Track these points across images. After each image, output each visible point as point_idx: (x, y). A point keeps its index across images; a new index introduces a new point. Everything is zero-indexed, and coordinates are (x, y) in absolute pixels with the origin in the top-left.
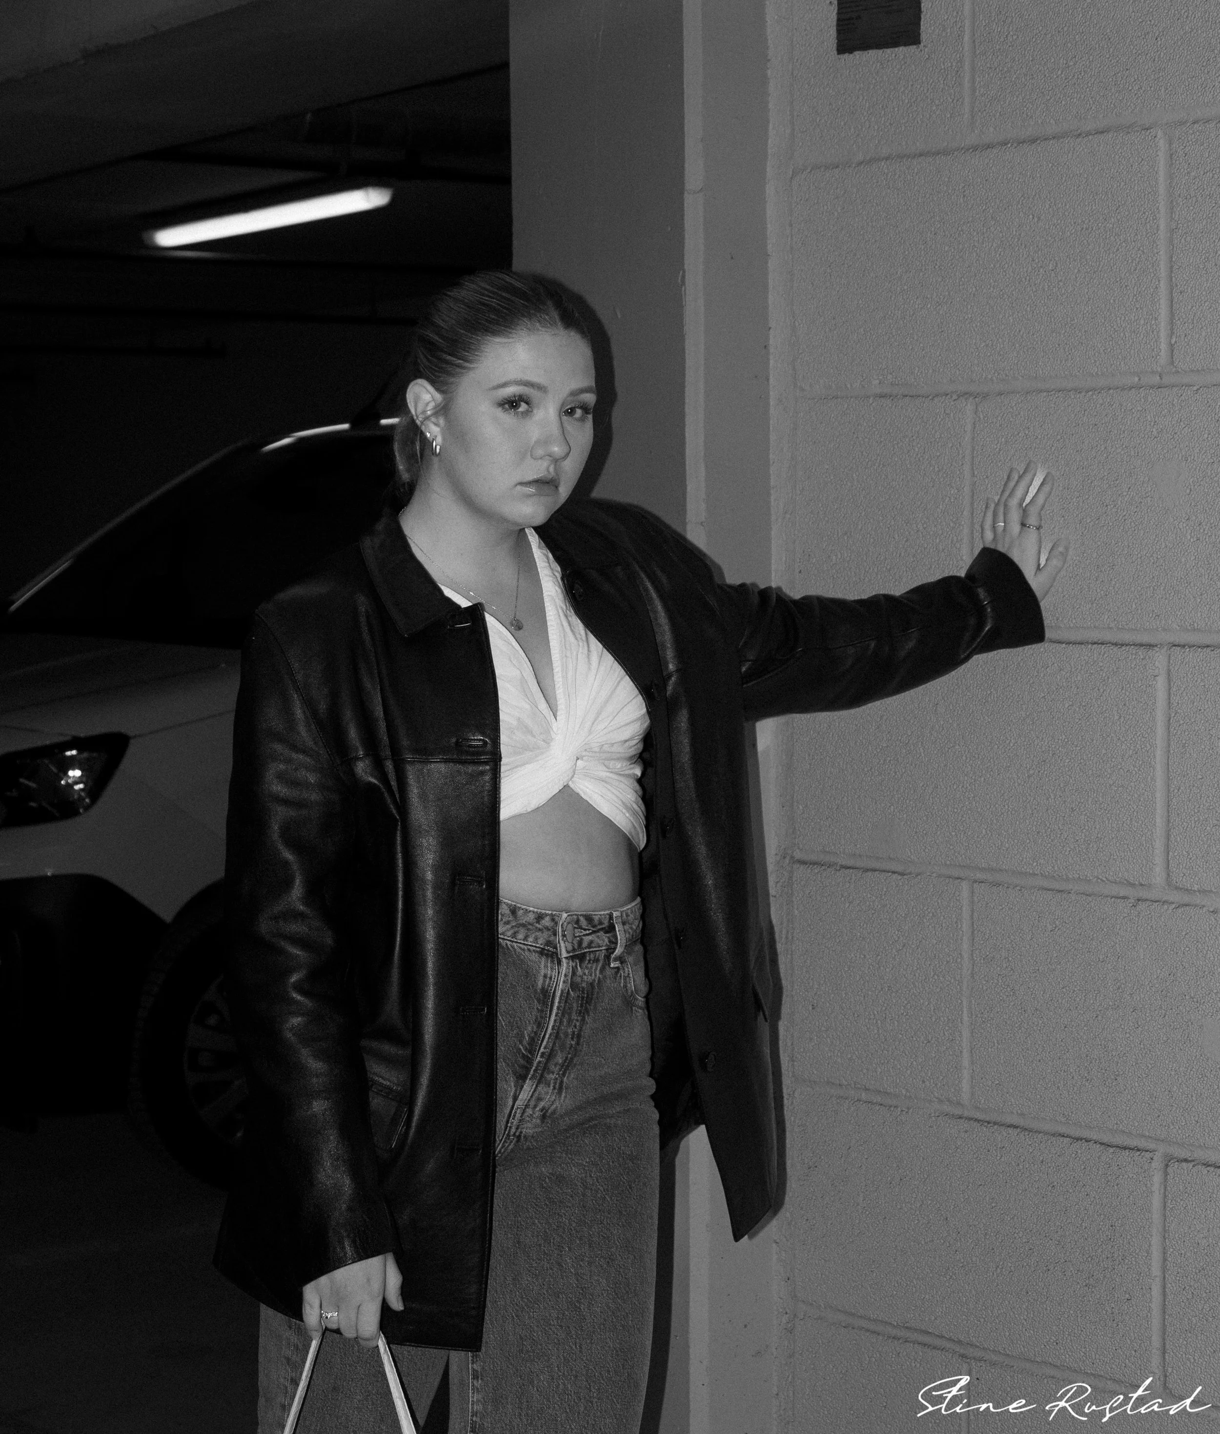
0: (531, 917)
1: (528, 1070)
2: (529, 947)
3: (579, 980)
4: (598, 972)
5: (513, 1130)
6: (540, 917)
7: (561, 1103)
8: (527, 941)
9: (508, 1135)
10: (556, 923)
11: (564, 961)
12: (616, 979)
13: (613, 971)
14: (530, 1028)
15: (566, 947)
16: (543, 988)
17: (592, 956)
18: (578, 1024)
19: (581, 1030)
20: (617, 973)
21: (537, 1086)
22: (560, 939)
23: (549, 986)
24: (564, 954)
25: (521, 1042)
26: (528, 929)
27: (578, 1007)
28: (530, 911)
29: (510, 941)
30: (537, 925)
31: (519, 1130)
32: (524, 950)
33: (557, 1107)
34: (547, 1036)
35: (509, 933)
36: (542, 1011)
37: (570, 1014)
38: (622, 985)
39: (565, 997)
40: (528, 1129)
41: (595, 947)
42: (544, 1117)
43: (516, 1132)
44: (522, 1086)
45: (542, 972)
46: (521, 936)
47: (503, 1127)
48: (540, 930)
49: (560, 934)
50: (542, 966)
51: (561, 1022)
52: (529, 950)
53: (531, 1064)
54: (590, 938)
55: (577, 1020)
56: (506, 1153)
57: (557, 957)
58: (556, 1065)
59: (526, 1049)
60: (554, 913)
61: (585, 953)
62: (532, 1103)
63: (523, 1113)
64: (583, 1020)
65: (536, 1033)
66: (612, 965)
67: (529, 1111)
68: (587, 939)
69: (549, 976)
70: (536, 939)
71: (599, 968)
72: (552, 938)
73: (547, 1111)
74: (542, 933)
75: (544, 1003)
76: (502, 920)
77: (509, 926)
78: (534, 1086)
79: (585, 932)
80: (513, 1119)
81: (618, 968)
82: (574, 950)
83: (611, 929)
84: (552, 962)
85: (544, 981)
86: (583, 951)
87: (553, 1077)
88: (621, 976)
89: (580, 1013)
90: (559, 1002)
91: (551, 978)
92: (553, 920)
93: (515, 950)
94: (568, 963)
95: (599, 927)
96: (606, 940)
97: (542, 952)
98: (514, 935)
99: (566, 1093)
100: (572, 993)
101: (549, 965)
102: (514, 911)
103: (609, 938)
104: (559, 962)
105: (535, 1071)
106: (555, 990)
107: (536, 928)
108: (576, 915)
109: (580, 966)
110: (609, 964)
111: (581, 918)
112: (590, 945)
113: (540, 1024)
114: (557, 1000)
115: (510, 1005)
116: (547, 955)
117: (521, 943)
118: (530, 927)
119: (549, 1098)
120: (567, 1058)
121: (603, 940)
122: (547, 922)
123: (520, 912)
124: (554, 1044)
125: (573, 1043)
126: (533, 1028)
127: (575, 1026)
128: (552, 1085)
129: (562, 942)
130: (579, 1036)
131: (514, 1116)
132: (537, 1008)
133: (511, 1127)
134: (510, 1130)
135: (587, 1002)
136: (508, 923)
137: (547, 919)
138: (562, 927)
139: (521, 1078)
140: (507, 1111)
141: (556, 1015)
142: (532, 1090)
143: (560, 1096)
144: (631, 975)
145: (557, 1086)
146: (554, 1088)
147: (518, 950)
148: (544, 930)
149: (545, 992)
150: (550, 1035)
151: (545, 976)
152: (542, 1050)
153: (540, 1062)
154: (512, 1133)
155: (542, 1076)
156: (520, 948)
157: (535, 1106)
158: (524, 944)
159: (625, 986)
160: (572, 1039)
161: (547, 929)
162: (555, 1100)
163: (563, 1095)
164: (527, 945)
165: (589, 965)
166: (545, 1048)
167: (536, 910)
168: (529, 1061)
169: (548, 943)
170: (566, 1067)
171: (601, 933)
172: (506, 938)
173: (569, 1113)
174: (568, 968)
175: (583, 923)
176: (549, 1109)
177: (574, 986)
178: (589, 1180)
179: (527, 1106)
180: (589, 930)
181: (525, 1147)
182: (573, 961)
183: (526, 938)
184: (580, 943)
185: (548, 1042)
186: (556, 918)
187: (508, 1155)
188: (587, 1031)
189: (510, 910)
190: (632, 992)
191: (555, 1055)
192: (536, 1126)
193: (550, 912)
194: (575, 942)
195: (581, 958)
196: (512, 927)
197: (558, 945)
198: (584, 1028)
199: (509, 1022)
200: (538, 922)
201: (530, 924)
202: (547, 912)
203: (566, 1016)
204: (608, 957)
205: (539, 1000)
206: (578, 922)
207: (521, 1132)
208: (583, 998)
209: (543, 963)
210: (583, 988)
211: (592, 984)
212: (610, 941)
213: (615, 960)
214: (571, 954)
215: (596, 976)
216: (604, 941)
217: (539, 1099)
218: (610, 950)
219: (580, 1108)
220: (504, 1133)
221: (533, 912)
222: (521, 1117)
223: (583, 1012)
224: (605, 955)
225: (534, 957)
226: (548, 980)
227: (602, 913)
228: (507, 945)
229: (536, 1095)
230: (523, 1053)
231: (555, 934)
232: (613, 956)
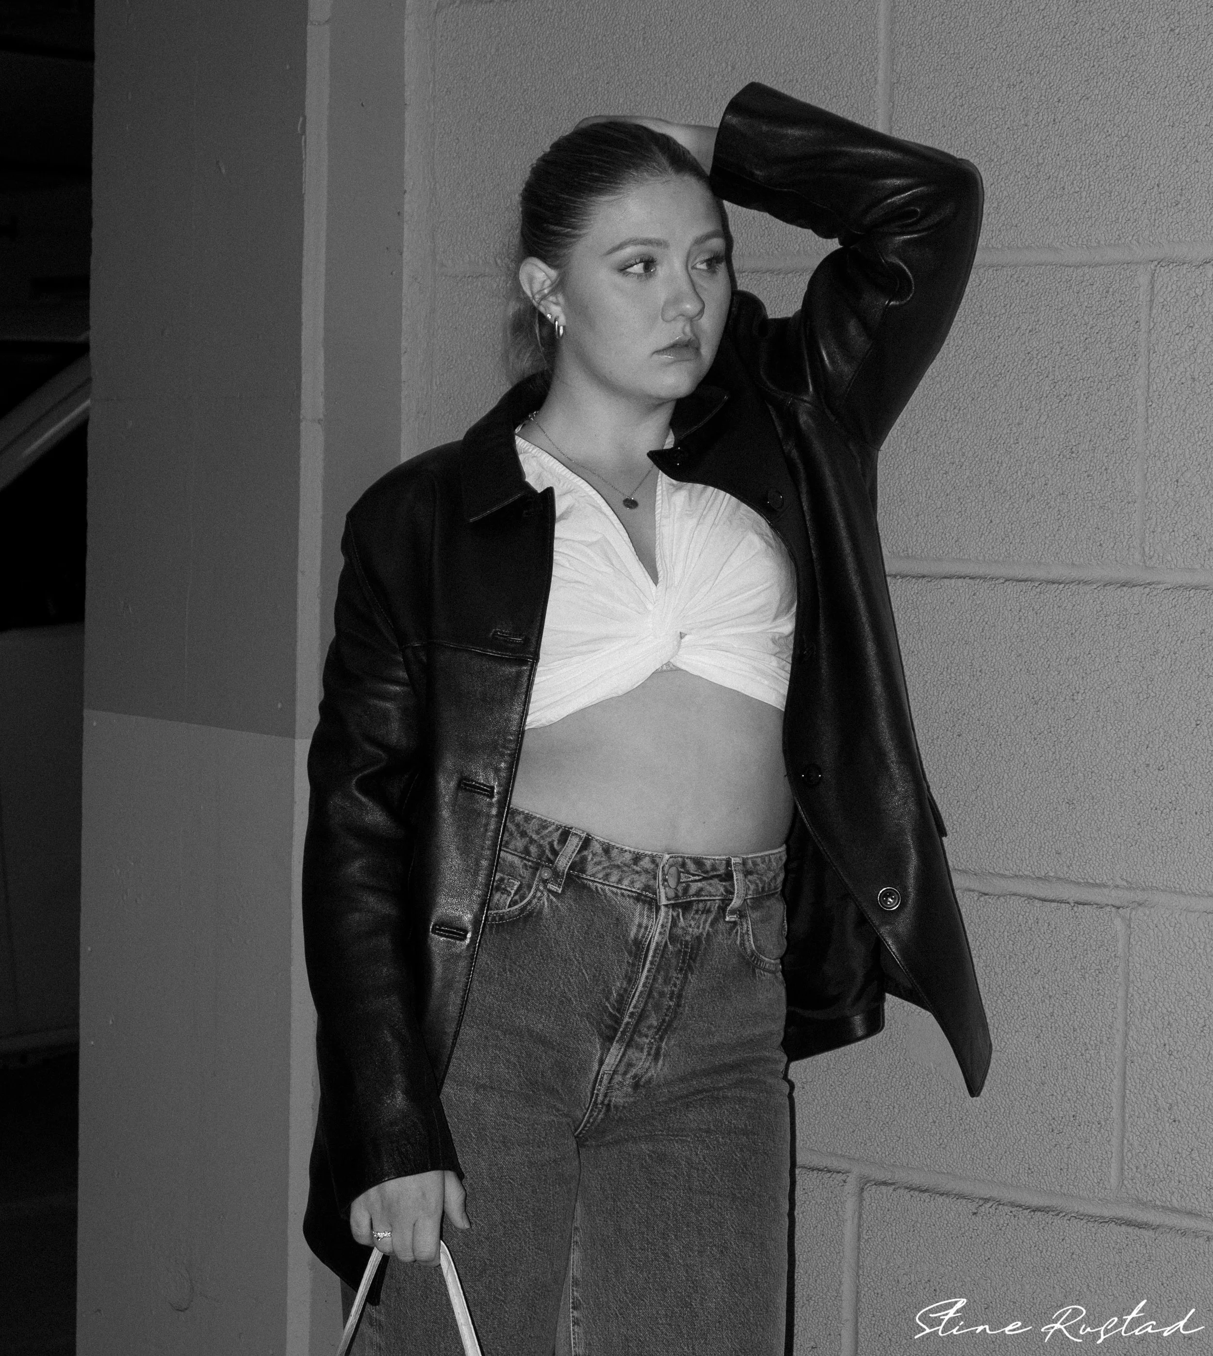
0: (628, 857)
1: (616, 1031)
2: (623, 891)
3: (680, 932)
4: (708, 924)
5: (600, 1098)
6: (637, 858)
7: (658, 1071)
8: (622, 884)
9: (595, 1103)
10: (657, 866)
11: (663, 909)
12: (730, 935)
13: (728, 926)
14: (618, 984)
15: (666, 893)
16: (636, 939)
17: (701, 905)
18: (678, 982)
19: (682, 990)
20: (732, 929)
21: (625, 1050)
22: (661, 883)
23: (643, 937)
24: (664, 901)
25: (608, 999)
26: (623, 871)
27: (678, 963)
28: (626, 851)
29: (601, 883)
30: (635, 867)
31: (608, 1099)
32: (616, 894)
33: (652, 1075)
34: (637, 994)
35: (600, 875)
36: (633, 965)
37: (667, 972)
38: (738, 942)
39: (662, 950)
40: (618, 1098)
41: (707, 896)
42: (636, 1086)
43: (604, 1100)
44: (609, 1049)
45: (637, 921)
46: (614, 878)
47: (589, 1094)
48: (637, 872)
49: (660, 878)
50: (637, 914)
51: (655, 979)
52: (622, 894)
53: (619, 1024)
54: (699, 884)
55: (678, 978)
56: (596, 1124)
57: (657, 903)
58: (649, 1028)
59: (613, 1007)
60: (655, 854)
61: (691, 902)
62: (622, 1069)
63: (611, 1079)
64: (686, 977)
65: (625, 990)
66: (727, 919)
67: (618, 1078)
68: (694, 888)
69: (644, 925)
70: (632, 882)
71: (710, 920)
72: (651, 882)
73: (640, 1079)
74: (640, 875)
75: (636, 956)
76: (592, 859)
77: (600, 867)
78: (622, 1049)
79: (692, 878)
80: (600, 1085)
81: (735, 923)
82: (677, 897)
83: (728, 877)
84: (650, 909)
85: (638, 931)
86: (689, 899)
87: (647, 1041)
88: (737, 932)
89: (681, 970)
90: (653, 957)
91: (646, 928)
92: (653, 861)
93: (605, 895)
94: (667, 913)
95: (711, 874)
96: (722, 889)
97: (638, 898)
98: (607, 876)
99: (664, 1060)
100: (670, 946)
101: (645, 913)
102: (607, 850)
103: (725, 886)
104: (658, 909)
105: (623, 1033)
106: (650, 941)
107: (634, 870)
108: (681, 857)
109: (683, 916)
110: (725, 917)
111: (688, 861)
112: (698, 893)
113: (631, 980)
114: (651, 953)
115: (595, 956)
116: (644, 902)
117: (613, 886)
118: (625, 869)
119: (641, 1062)
120: (664, 1020)
121: (717, 888)
122: (646, 863)
123: (614, 853)
124: (646, 1003)
125: (671, 1003)
126: (622, 984)
127: (675, 985)
128: (646, 1050)
129: (661, 887)
130: (680, 996)
131: (601, 1081)
132: (628, 962)
133: (597, 1094)
134: (597, 1097)
135: (691, 957)
136: (599, 863)
137: (647, 859)
138: (663, 870)
139: (608, 1040)
140: (592, 1076)
141: (649, 971)
142: (620, 1054)
143: (656, 1064)
144: (750, 933)
145: (653, 1052)
146: (649, 1054)
147: (609, 894)
148: (643, 873)
149: (637, 943)
150: (641, 992)
151: (640, 926)
152: (631, 1010)
153: (628, 1023)
154: (599, 1101)
155: (631, 1039)
156: (612, 892)
157: (625, 1073)
158: (617, 888)
159: (742, 944)
160: (671, 999)
161: (647, 871)
162: (649, 1067)
163: (661, 1062)
164: (621, 889)
165: (697, 917)
166: (635, 1007)
167: (632, 850)
168: (618, 1022)
169: (647, 888)
170: (664, 1030)
171: (715, 881)
172: (597, 880)
173: (668, 1083)
174: (666, 917)
175: (692, 867)
176: (642, 1077)
177: (673, 938)
178: (694, 1158)
179: (615, 1072)
180: (698, 875)
181: (616, 1117)
182: (673, 910)
183: (620, 881)
184: (686, 890)
185: (638, 1001)
186: (658, 860)
187: (598, 1126)
188: (690, 991)
189: (603, 849)
190: (752, 951)
191: (648, 1017)
192: (627, 1095)
193: (650, 853)
194: (680, 888)
195: (686, 907)
196: (604, 868)
197: (658, 891)
198: (686, 988)
199: (594, 976)
200: (636, 864)
201: (625, 865)
202: (647, 852)
203: (662, 973)
204: (722, 909)
205: (630, 953)
206: (683, 865)
207: (610, 1101)
208: (686, 953)
209: (638, 910)
210: (687, 942)
211: (699, 938)
212: (727, 891)
213: (733, 912)
214: (673, 902)
215: (704, 928)
216: (718, 890)
217: (630, 1065)
218: (726, 901)
219: (682, 1079)
220: (591, 1100)
221: (630, 852)
222: (609, 1083)
223: (686, 969)
224: (719, 907)
225: (629, 902)
226: (643, 930)
227: (717, 858)
228: (596, 887)
229: (625, 1060)
230: (610, 1013)
231: (655, 878)
232: (729, 908)
